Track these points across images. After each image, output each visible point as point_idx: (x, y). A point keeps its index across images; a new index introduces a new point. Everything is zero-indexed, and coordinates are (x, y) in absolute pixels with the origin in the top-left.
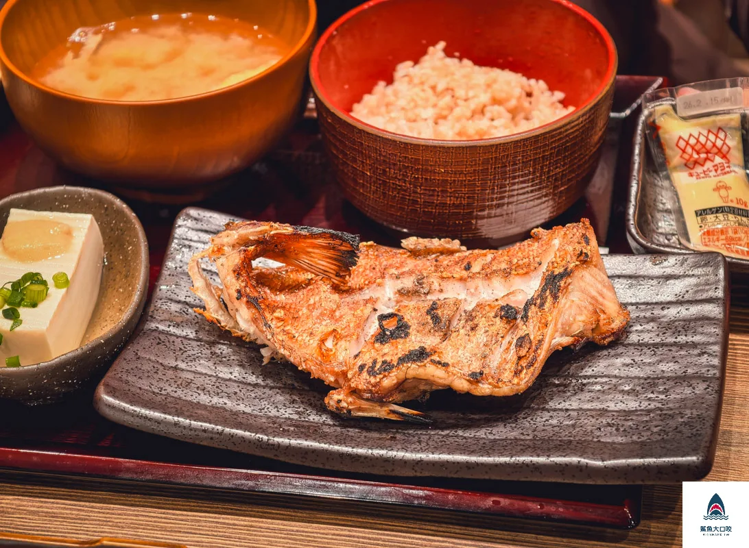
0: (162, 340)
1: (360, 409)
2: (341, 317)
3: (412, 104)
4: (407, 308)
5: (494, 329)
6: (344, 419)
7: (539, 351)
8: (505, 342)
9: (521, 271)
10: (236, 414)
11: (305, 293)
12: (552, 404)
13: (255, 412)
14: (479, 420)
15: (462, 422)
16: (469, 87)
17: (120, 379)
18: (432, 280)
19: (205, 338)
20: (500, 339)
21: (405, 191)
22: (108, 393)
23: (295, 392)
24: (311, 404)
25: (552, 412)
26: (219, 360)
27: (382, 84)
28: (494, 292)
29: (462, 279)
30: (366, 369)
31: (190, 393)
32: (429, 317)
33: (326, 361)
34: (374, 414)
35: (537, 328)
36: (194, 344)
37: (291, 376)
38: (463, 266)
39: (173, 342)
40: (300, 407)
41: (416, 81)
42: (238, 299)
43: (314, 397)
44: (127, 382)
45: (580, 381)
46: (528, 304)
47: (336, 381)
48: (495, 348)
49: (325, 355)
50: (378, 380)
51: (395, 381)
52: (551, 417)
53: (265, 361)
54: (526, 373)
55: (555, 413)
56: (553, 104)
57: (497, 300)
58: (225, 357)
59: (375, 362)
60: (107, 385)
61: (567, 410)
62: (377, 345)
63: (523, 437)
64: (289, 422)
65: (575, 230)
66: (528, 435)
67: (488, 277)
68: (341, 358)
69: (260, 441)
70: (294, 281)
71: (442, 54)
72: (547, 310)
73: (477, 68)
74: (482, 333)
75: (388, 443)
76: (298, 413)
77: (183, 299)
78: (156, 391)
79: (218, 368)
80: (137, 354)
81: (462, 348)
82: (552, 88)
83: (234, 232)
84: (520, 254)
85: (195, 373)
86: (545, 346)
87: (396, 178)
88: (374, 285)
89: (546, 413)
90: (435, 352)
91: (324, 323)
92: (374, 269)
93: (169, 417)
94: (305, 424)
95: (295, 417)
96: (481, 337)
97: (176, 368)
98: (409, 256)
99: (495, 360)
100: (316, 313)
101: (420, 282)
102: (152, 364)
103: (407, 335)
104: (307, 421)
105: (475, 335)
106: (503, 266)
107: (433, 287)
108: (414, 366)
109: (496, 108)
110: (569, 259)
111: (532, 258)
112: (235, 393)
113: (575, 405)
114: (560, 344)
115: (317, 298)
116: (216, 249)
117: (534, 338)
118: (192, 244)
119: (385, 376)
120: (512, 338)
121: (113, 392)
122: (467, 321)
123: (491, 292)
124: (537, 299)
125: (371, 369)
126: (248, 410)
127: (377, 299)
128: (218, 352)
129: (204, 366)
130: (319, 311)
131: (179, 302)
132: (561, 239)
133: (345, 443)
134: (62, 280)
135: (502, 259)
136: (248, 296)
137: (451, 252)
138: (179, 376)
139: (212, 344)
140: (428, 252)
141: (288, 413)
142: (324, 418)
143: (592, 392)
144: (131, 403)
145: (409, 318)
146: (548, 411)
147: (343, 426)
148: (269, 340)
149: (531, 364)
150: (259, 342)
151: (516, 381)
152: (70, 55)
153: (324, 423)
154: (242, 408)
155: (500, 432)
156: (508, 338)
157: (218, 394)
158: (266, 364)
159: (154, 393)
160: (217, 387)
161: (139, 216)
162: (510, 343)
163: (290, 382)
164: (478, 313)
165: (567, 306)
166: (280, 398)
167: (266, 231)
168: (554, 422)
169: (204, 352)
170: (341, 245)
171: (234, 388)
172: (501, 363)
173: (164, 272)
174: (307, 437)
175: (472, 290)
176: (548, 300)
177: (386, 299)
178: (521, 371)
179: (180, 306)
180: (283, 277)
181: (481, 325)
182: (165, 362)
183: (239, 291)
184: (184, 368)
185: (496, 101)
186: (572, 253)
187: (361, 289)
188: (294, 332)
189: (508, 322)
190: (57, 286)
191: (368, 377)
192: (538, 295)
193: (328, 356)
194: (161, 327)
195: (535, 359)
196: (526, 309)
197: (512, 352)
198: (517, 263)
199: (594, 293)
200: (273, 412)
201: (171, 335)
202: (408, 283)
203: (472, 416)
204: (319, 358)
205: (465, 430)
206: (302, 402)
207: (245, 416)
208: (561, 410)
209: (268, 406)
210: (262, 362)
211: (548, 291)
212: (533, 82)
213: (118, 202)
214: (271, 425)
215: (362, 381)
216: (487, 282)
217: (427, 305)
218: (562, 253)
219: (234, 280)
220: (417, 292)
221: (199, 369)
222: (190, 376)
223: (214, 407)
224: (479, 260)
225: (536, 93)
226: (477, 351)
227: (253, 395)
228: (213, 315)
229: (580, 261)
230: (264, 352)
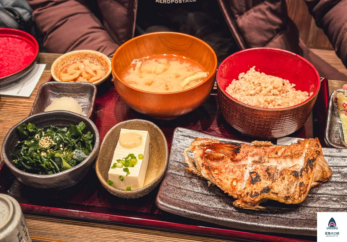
0: (174, 176)
1: (246, 207)
2: (235, 171)
3: (247, 89)
4: (258, 169)
5: (291, 179)
6: (239, 210)
7: (307, 188)
8: (295, 184)
9: (296, 157)
10: (202, 207)
11: (222, 162)
12: (310, 205)
13: (209, 206)
14: (285, 210)
15: (280, 211)
16: (266, 83)
17: (163, 194)
18: (265, 158)
19: (188, 176)
20: (293, 183)
21: (251, 123)
22: (161, 200)
23: (221, 198)
24: (227, 203)
25: (310, 208)
26: (194, 185)
27: (234, 80)
28: (288, 163)
29: (275, 158)
30: (249, 195)
31: (186, 199)
32: (266, 173)
33: (234, 190)
34: (250, 209)
35: (306, 179)
36: (184, 178)
37: (218, 191)
38: (275, 153)
39: (178, 178)
40: (223, 204)
41: (247, 80)
42: (202, 167)
43: (228, 200)
44: (166, 195)
45: (318, 196)
46: (302, 170)
47: (238, 197)
48: (292, 186)
49: (234, 188)
50: (254, 199)
51: (259, 199)
52: (310, 210)
53: (209, 185)
54: (303, 196)
55: (312, 209)
56: (292, 88)
57: (290, 168)
58: (195, 183)
59: (252, 192)
60: (160, 197)
61: (315, 207)
62: (252, 185)
63: (302, 218)
64: (221, 210)
65: (313, 141)
66: (304, 217)
67: (285, 157)
68: (239, 189)
69: (213, 219)
70: (217, 157)
71: (254, 70)
72: (309, 173)
73: (266, 75)
74: (286, 180)
75: (257, 220)
76: (223, 206)
77: (179, 161)
78: (176, 198)
79: (194, 188)
80: (167, 183)
81: (280, 186)
82: (291, 82)
83: (199, 142)
84: (294, 149)
85: (186, 190)
86: (309, 186)
87: (248, 119)
88: (245, 159)
89: (308, 208)
90: (272, 188)
91: (230, 174)
92: (243, 152)
93: (182, 210)
94: (226, 211)
95: (222, 208)
96: (286, 182)
97: (180, 188)
98: (254, 147)
99: (292, 190)
100: (228, 171)
101: (261, 159)
102: (172, 187)
103: (260, 180)
104: (227, 210)
105: (284, 181)
106: (289, 154)
107: (266, 161)
108: (266, 194)
109: (275, 90)
110: (312, 153)
111: (299, 151)
112: (201, 198)
113: (318, 205)
114: (313, 185)
115: (228, 165)
116: (193, 147)
117: (305, 183)
118: (180, 140)
119: (256, 198)
120: (297, 183)
121: (162, 199)
122: (280, 175)
123: (286, 163)
124: (305, 169)
125: (251, 195)
126: (206, 205)
127: (247, 164)
128: (193, 181)
129: (189, 187)
130: (229, 170)
131: (177, 162)
132: (308, 144)
133: (242, 220)
134: (141, 157)
135: (288, 151)
136: (206, 166)
137: (268, 146)
138: (182, 191)
139: (190, 178)
140: (261, 146)
141: (219, 206)
142: (232, 209)
143: (323, 200)
144: (169, 204)
145: (260, 173)
146: (309, 207)
147: (240, 212)
148: (214, 182)
149: (304, 193)
150: (208, 179)
151: (300, 199)
152: (132, 69)
153: (232, 211)
154: (204, 204)
155: (294, 216)
156: (296, 183)
157: (195, 199)
158: (209, 186)
159: (175, 199)
160: (195, 196)
161: (163, 131)
162: (297, 185)
163: (218, 193)
164: (284, 173)
165: (316, 171)
166: (216, 200)
167: (210, 142)
168: (312, 212)
169: (188, 181)
170: (235, 147)
171: (200, 196)
172: (294, 192)
173: (171, 150)
174: (229, 217)
175: (280, 162)
176: (309, 170)
177: (249, 164)
178: (301, 195)
179: (178, 163)
180: (213, 155)
181: (286, 177)
182: (176, 186)
183: (203, 164)
184: (183, 188)
185: (274, 88)
186: (313, 150)
187: (240, 160)
188: (221, 178)
189: (296, 177)
190: (139, 159)
191: (250, 198)
192: (305, 167)
193: (235, 188)
194: (173, 172)
195: (306, 190)
196: (301, 172)
197: (298, 188)
198: (294, 153)
199: (322, 165)
200: (215, 206)
201: (177, 175)
202: (257, 158)
203: (283, 209)
204: (232, 189)
205: (282, 214)
206: (224, 202)
207: (206, 208)
208: (313, 207)
209: (213, 203)
210: (208, 185)
211: (309, 166)
212: (285, 80)
213: (155, 126)
214: (215, 212)
215: (248, 199)
216: (285, 160)
217: (265, 168)
218: (310, 150)
219: (200, 160)
220: (260, 162)
221: (188, 188)
222: (185, 191)
223: (195, 204)
224: (280, 150)
225: (286, 84)
226: (285, 187)
227: (207, 199)
228: (191, 169)
229: (317, 154)
230: (208, 182)
